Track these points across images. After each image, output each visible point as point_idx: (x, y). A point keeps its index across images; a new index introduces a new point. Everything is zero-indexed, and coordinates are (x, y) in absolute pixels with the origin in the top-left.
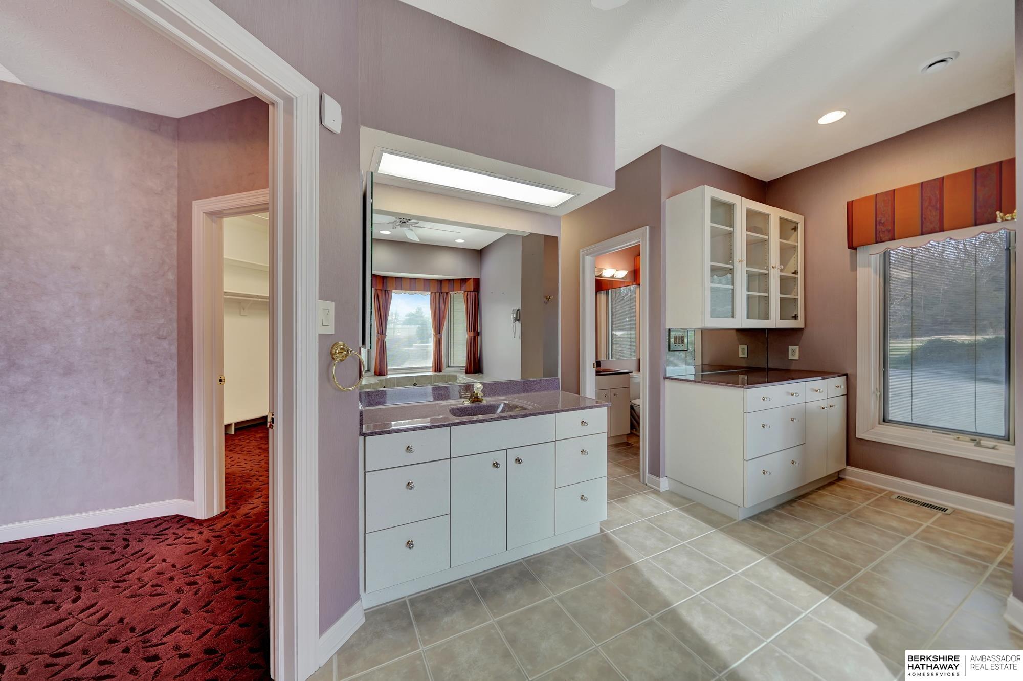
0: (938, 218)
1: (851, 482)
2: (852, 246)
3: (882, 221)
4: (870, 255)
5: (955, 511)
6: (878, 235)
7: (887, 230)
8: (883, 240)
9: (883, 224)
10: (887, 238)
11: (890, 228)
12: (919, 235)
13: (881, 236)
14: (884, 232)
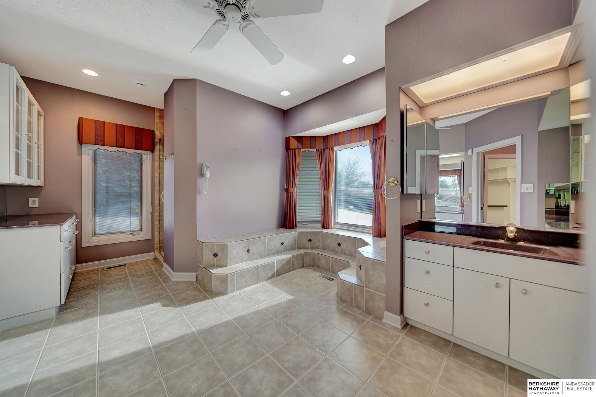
0: (123, 142)
1: (80, 272)
2: (80, 142)
3: (99, 135)
4: (90, 149)
5: (129, 264)
6: (96, 141)
7: (101, 140)
8: (99, 144)
9: (99, 136)
10: (101, 144)
11: (102, 139)
12: (115, 147)
13: (99, 142)
14: (100, 140)
